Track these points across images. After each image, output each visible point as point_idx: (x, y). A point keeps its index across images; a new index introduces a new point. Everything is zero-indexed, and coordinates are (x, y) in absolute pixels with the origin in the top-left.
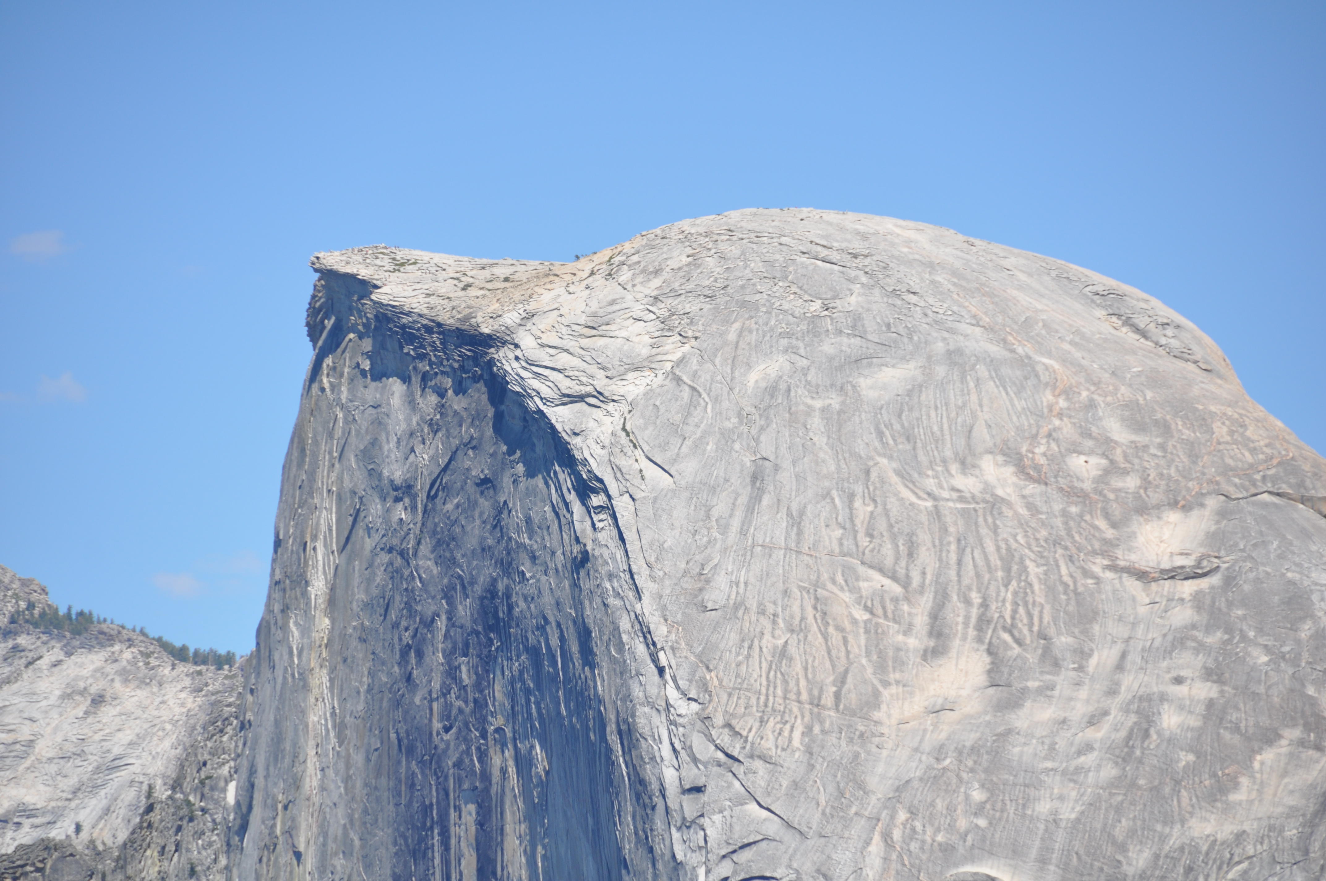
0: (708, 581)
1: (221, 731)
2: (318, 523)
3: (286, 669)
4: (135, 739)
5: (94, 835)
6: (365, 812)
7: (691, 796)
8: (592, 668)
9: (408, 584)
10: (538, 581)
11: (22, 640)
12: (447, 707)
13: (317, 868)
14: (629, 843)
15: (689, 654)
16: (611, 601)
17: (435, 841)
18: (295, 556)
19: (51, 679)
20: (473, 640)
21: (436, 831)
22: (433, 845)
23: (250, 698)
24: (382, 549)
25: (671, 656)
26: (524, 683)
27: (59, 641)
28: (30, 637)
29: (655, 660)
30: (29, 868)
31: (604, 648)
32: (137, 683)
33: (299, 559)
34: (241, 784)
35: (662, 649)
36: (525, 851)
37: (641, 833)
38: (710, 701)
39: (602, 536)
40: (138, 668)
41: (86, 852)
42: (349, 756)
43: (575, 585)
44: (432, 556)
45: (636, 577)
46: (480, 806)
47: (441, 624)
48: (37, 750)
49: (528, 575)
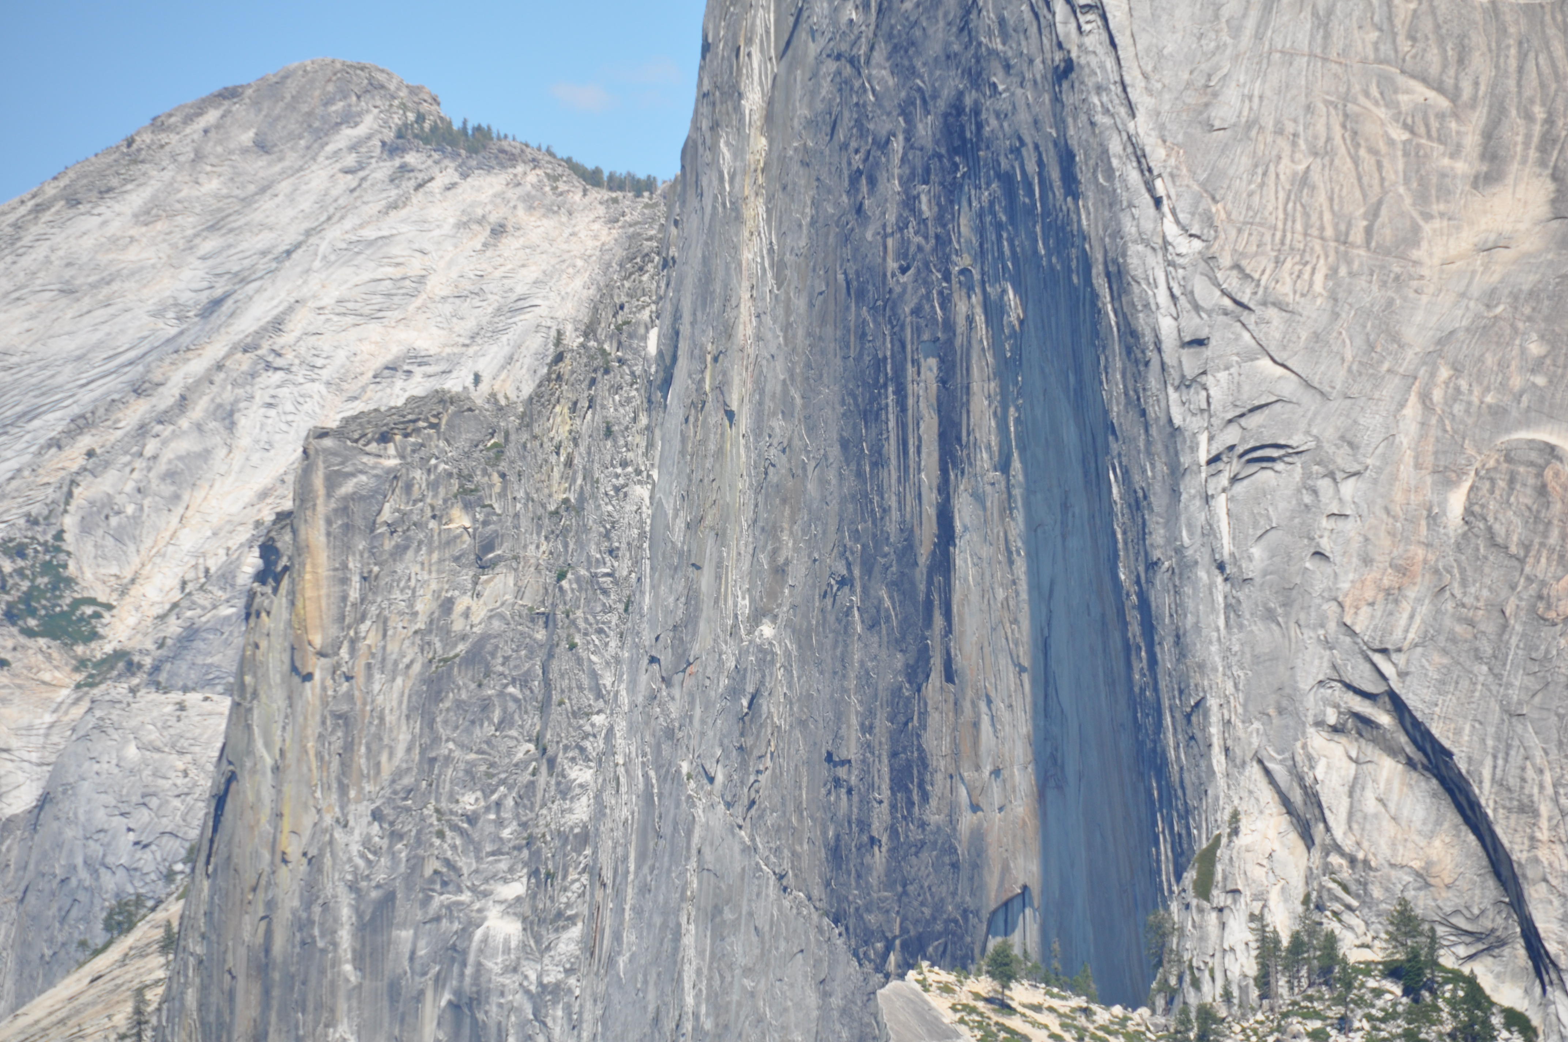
0: (1215, 95)
1: (641, 269)
2: (753, 24)
3: (716, 197)
4: (541, 277)
5: (496, 388)
6: (808, 366)
7: (1192, 350)
8: (1076, 198)
9: (859, 97)
10: (1013, 94)
11: (411, 158)
12: (904, 243)
13: (753, 431)
14: (1118, 404)
15: (1191, 182)
16: (1100, 119)
17: (889, 401)
18: (726, 63)
19: (445, 204)
20: (934, 164)
21: (890, 389)
22: (887, 405)
23: (674, 231)
24: (829, 56)
25: (1169, 184)
26: (994, 215)
27: (453, 159)
28: (418, 155)
29: (1151, 190)
30: (421, 424)
31: (1089, 175)
32: (543, 211)
33: (731, 67)
34: (664, 330)
35: (1160, 175)
36: (995, 413)
37: (1131, 393)
38: (1216, 238)
39: (1089, 41)
40: (544, 194)
41: (487, 406)
42: (789, 299)
43: (1057, 99)
44: (887, 65)
45: (1129, 90)
46: (942, 361)
47: (898, 145)
48: (429, 287)
49: (1001, 88)
